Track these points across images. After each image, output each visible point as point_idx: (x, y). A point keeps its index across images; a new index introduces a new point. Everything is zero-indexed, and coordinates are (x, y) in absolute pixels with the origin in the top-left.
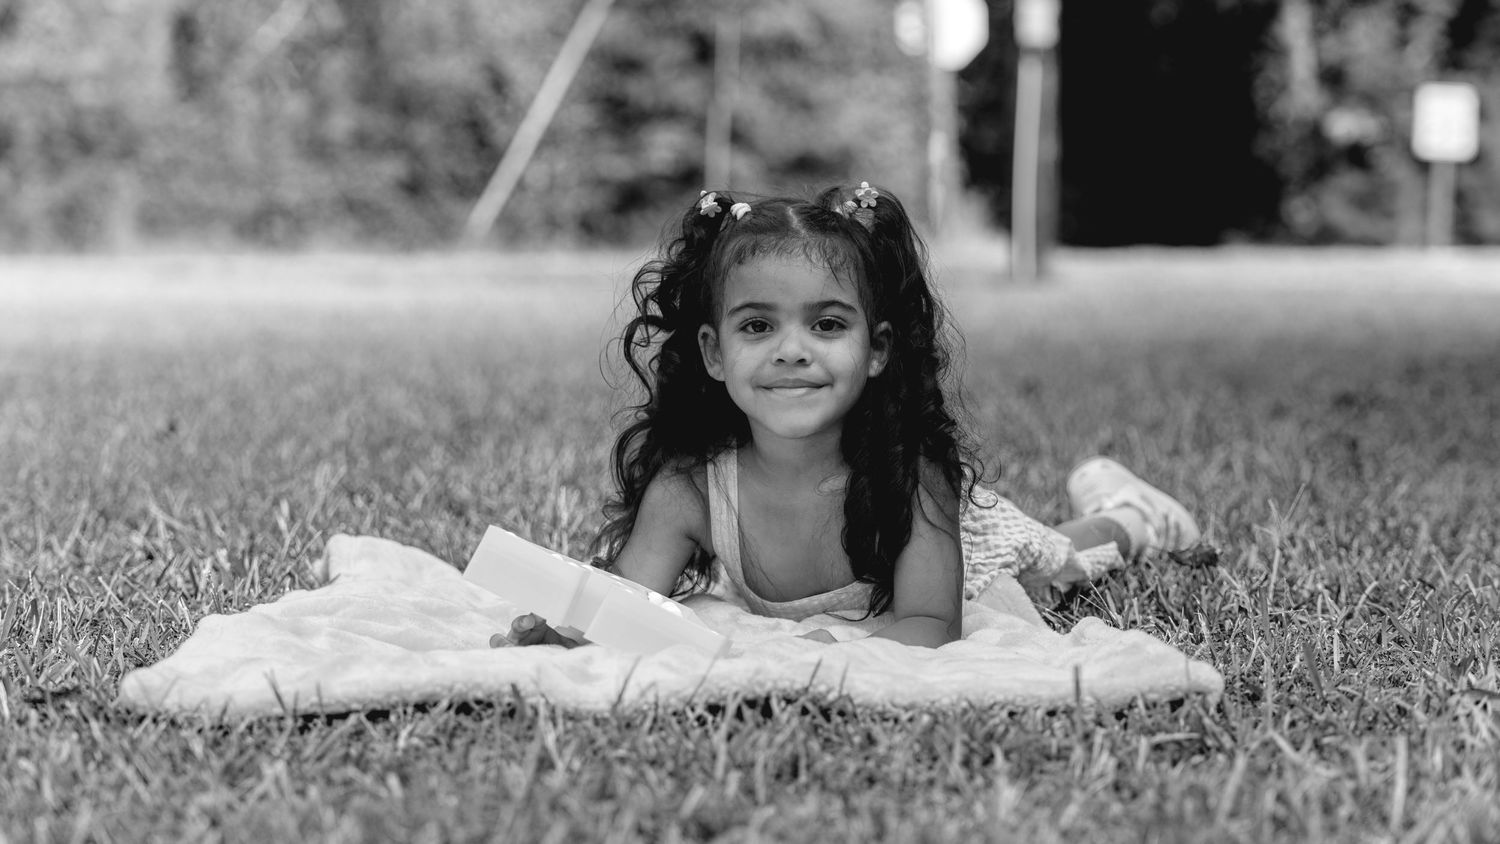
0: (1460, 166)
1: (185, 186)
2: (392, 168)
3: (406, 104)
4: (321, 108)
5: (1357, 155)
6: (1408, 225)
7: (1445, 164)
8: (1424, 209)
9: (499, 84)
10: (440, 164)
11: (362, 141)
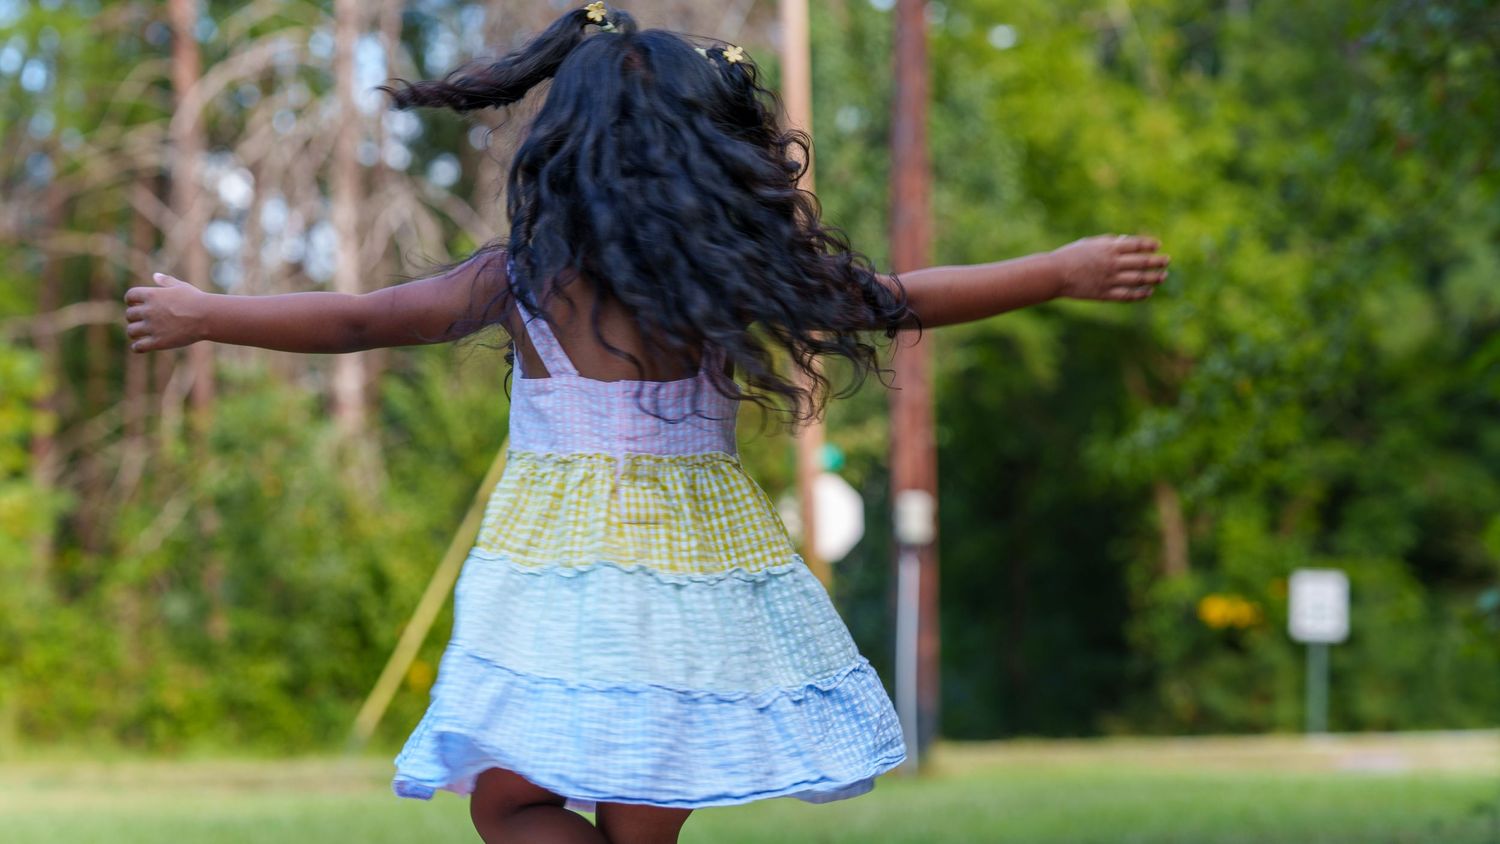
0: (1332, 648)
1: (68, 690)
2: (273, 670)
3: (290, 603)
4: (202, 612)
5: (1231, 639)
6: (1284, 709)
7: (1319, 646)
8: (1301, 692)
9: (381, 583)
10: (322, 665)
11: (243, 642)
